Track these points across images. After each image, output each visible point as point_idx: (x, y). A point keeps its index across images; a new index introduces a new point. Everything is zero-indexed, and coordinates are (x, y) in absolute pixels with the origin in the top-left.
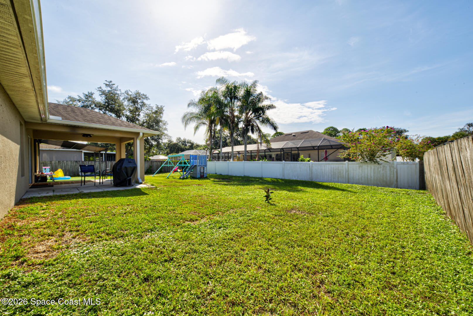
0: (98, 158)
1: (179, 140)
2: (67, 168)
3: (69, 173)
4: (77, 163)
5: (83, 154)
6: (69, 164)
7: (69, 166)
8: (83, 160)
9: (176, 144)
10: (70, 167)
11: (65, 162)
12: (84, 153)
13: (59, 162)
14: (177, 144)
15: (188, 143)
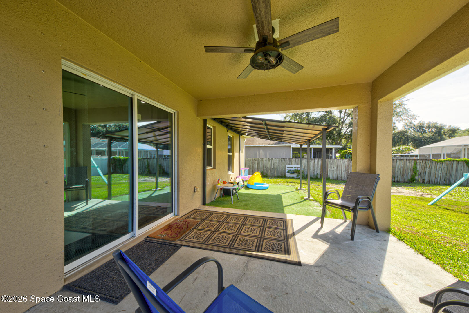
0: (306, 154)
1: (408, 126)
2: (276, 167)
3: (277, 172)
4: (284, 160)
5: (291, 149)
6: (277, 162)
7: (277, 164)
8: (291, 157)
9: (404, 131)
10: (278, 166)
11: (274, 159)
12: (293, 148)
13: (269, 159)
14: (406, 132)
15: (429, 127)
